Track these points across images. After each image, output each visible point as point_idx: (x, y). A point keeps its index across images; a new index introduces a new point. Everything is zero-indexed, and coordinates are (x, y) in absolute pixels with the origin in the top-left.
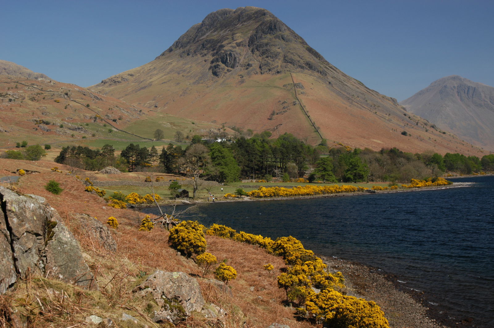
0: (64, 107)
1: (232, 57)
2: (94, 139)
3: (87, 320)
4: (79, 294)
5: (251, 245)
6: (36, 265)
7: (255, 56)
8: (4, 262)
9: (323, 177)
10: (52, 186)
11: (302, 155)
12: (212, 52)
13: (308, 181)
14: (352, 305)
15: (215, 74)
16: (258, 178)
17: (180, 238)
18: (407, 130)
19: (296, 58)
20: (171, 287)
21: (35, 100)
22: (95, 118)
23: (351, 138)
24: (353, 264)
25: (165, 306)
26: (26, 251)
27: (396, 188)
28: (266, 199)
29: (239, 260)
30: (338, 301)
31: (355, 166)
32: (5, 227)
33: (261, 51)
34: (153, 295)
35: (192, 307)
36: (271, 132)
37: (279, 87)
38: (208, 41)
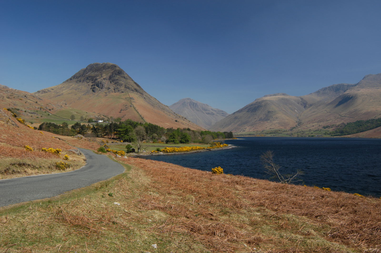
0: (25, 103)
1: (101, 84)
7: (112, 85)
9: (173, 141)
10: (101, 150)
12: (92, 81)
15: (93, 91)
18: (178, 120)
21: (10, 98)
28: (172, 153)
33: (115, 82)
36: (121, 118)
37: (123, 99)
38: (90, 77)
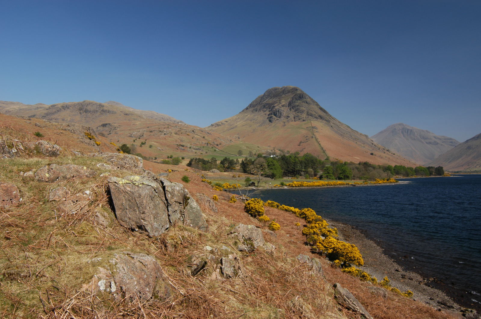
0: (192, 138)
1: (279, 112)
2: (206, 154)
3: (204, 248)
4: (200, 235)
5: (288, 212)
6: (179, 219)
7: (292, 112)
8: (164, 217)
9: (327, 177)
10: (185, 178)
11: (316, 165)
12: (269, 110)
13: (319, 179)
14: (342, 246)
15: (270, 121)
16: (292, 176)
17: (250, 207)
18: (374, 152)
19: (314, 113)
20: (247, 233)
21: (177, 134)
22: (208, 144)
23: (343, 156)
24: (343, 224)
25: (244, 243)
26: (174, 212)
27: (367, 184)
28: (296, 188)
29: (281, 220)
30: (335, 243)
31: (345, 171)
32: (164, 199)
33: (295, 109)
34: (238, 237)
35: (258, 244)
36: (300, 152)
37: (304, 129)
38: (267, 104)
